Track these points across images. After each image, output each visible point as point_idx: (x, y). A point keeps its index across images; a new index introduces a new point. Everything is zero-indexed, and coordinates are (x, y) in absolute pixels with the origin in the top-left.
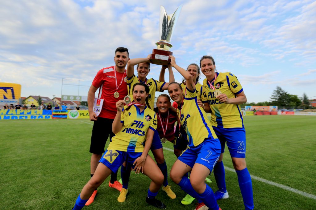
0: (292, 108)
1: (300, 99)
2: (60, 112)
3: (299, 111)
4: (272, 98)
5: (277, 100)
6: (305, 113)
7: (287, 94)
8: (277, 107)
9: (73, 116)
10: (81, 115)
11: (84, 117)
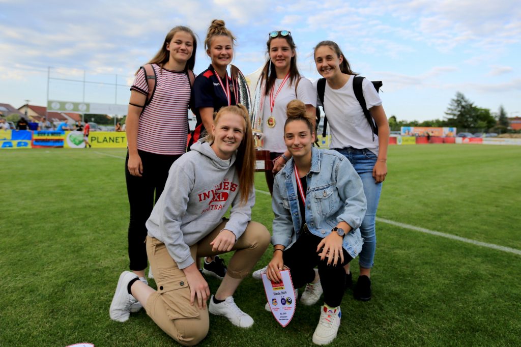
0: (481, 132)
1: (494, 115)
2: (48, 135)
3: (491, 137)
4: (447, 114)
5: (455, 118)
6: (500, 141)
7: (473, 106)
8: (455, 129)
9: (75, 144)
10: (93, 141)
11: (99, 144)
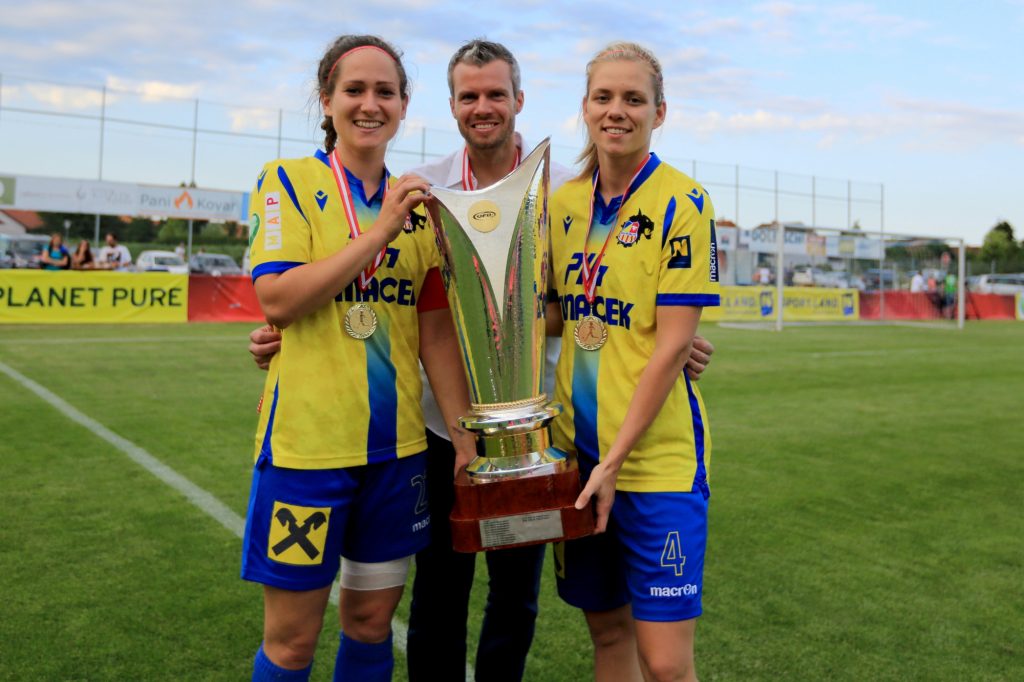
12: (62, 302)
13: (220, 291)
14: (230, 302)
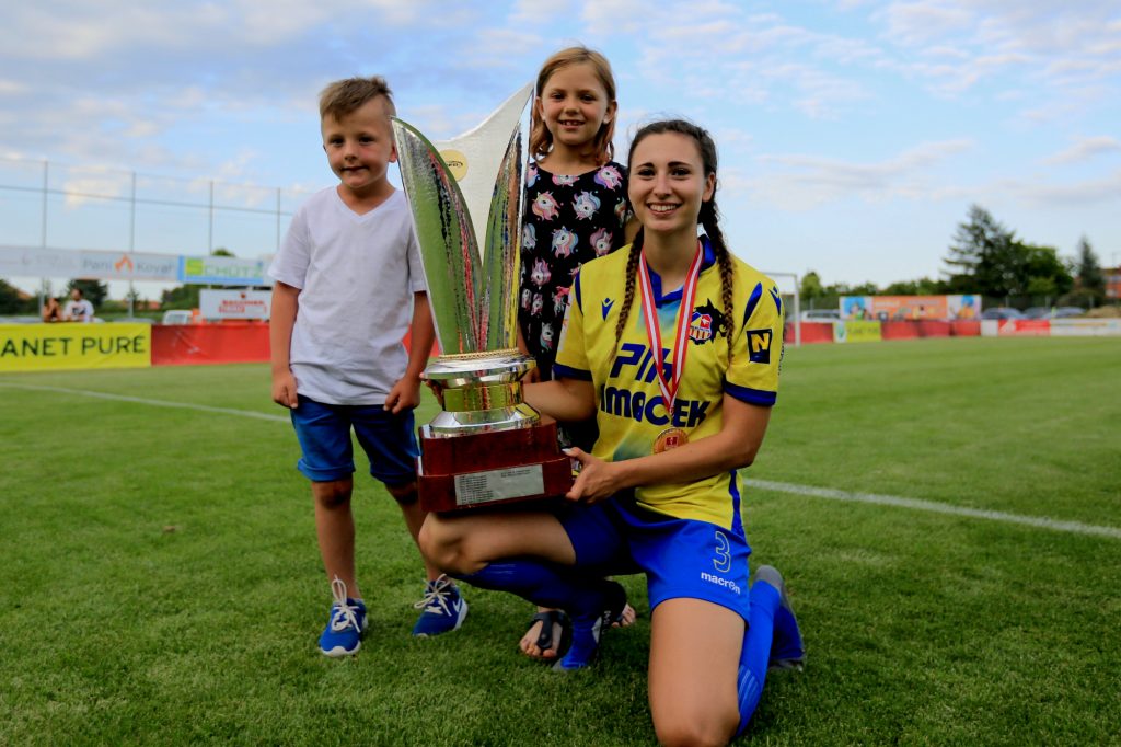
12: (35, 352)
13: (180, 339)
14: (189, 347)
